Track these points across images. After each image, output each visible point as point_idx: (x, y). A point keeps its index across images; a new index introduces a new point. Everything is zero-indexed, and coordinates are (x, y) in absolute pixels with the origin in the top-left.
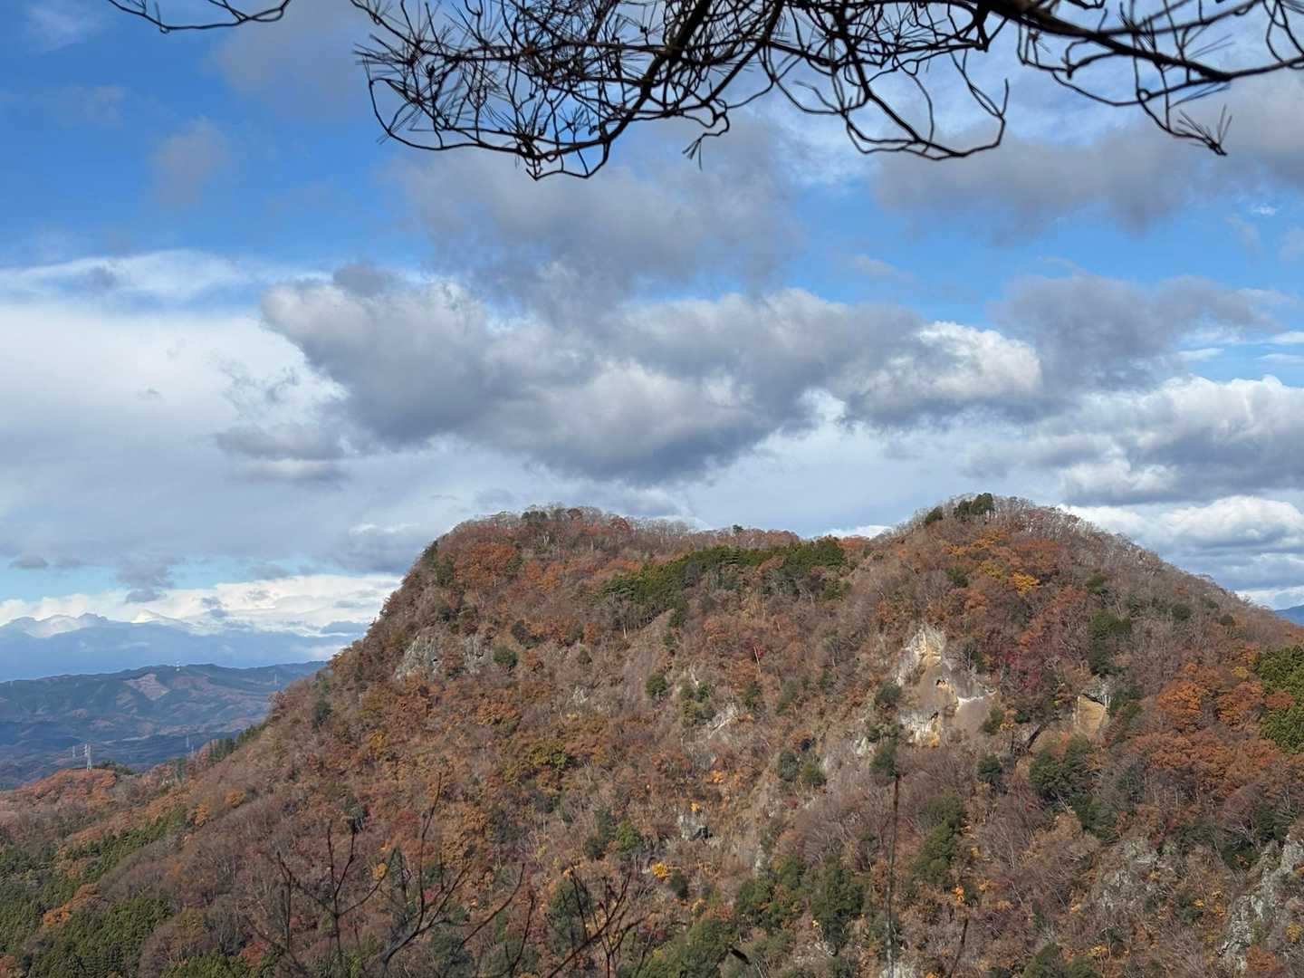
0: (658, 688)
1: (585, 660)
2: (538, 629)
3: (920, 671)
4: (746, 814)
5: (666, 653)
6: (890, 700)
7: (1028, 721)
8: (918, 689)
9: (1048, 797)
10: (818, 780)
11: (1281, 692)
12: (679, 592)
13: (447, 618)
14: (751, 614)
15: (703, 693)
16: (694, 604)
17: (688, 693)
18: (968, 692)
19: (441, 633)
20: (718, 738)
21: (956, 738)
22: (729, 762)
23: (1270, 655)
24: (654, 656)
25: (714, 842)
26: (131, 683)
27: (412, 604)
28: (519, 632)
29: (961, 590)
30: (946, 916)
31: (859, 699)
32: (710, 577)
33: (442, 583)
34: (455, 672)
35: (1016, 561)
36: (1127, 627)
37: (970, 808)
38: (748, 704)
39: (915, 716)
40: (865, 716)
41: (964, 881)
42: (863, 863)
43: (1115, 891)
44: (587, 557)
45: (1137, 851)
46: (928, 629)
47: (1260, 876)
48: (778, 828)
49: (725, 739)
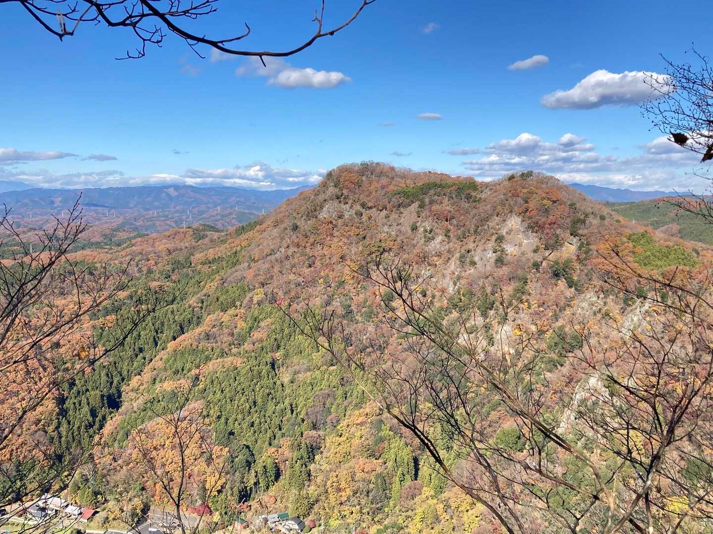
0: (414, 228)
1: (387, 217)
2: (370, 204)
3: (511, 230)
4: (445, 272)
5: (416, 216)
6: (500, 239)
7: (548, 249)
8: (510, 236)
9: (556, 275)
10: (473, 263)
11: (639, 247)
12: (421, 196)
13: (338, 198)
14: (446, 206)
15: (431, 231)
16: (427, 200)
17: (426, 231)
18: (528, 238)
19: (336, 203)
20: (435, 246)
21: (523, 254)
22: (439, 255)
23: (634, 234)
24: (412, 217)
25: (433, 280)
26: (165, 190)
27: (324, 192)
28: (363, 205)
29: (526, 205)
30: (521, 311)
31: (489, 238)
32: (432, 192)
33: (336, 186)
34: (340, 217)
35: (544, 195)
36: (584, 222)
37: (529, 277)
38: (445, 235)
39: (509, 245)
40: (491, 244)
41: (527, 301)
42: (493, 294)
43: (583, 308)
44: (384, 181)
45: (591, 296)
46: (515, 217)
47: (636, 309)
48: (459, 278)
49: (438, 247)
